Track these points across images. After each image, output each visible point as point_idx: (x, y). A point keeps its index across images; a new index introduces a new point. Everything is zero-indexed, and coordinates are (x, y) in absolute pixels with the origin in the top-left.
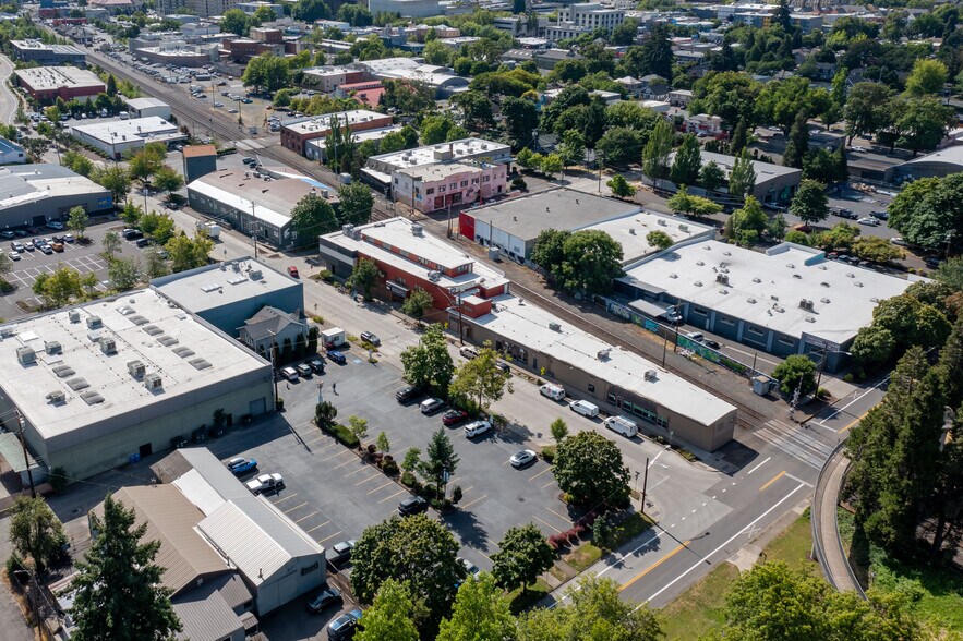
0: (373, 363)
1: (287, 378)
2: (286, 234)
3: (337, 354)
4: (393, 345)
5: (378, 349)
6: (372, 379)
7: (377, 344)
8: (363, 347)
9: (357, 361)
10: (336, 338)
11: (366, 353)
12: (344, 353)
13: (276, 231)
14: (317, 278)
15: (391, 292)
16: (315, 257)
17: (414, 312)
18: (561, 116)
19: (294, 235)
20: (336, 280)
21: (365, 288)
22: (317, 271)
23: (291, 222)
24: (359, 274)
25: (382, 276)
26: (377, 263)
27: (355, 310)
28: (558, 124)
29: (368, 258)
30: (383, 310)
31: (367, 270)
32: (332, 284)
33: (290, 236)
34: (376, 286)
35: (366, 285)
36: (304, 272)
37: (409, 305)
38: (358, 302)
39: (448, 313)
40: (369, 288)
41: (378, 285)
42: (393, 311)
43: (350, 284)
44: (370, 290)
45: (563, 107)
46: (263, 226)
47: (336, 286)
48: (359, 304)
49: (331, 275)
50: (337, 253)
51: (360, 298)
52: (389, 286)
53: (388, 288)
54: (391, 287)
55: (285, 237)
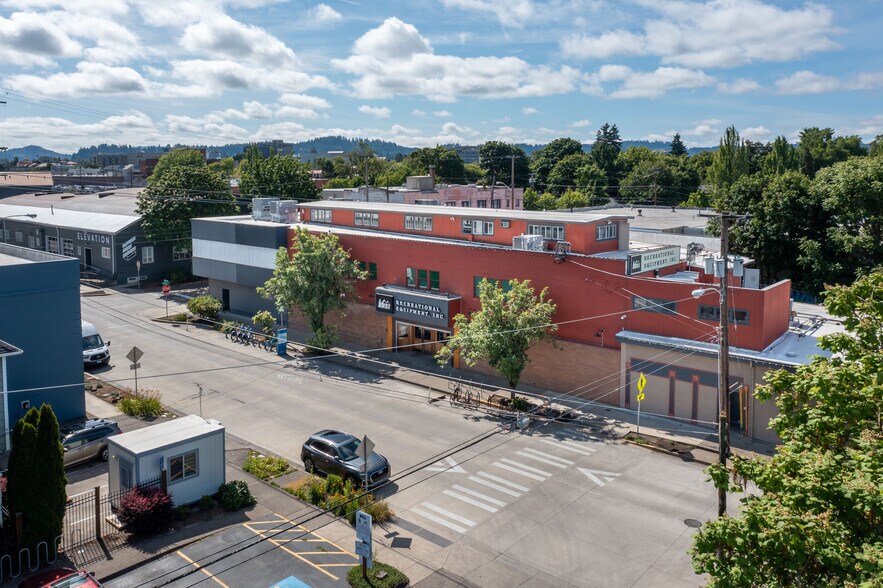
2: (128, 249)
4: (446, 481)
13: (105, 245)
14: (181, 320)
15: (390, 319)
16: (189, 291)
17: (496, 354)
18: (557, 166)
19: (149, 255)
20: (228, 320)
21: (311, 310)
22: (183, 309)
23: (140, 222)
24: (293, 269)
25: (363, 275)
26: (343, 241)
27: (280, 376)
28: (554, 175)
29: (317, 234)
30: (368, 372)
31: (317, 253)
32: (217, 328)
33: (138, 256)
34: (342, 307)
35: (313, 302)
36: (150, 311)
37: (473, 334)
38: (290, 358)
39: (623, 346)
40: (322, 311)
41: (349, 306)
42: (402, 372)
43: (266, 314)
44: (325, 323)
45: (554, 162)
46: (81, 243)
47: (227, 331)
48: (293, 363)
49: (217, 305)
50: (234, 247)
51: (295, 350)
52: (387, 298)
53: (382, 304)
54: (392, 301)
55: (124, 256)
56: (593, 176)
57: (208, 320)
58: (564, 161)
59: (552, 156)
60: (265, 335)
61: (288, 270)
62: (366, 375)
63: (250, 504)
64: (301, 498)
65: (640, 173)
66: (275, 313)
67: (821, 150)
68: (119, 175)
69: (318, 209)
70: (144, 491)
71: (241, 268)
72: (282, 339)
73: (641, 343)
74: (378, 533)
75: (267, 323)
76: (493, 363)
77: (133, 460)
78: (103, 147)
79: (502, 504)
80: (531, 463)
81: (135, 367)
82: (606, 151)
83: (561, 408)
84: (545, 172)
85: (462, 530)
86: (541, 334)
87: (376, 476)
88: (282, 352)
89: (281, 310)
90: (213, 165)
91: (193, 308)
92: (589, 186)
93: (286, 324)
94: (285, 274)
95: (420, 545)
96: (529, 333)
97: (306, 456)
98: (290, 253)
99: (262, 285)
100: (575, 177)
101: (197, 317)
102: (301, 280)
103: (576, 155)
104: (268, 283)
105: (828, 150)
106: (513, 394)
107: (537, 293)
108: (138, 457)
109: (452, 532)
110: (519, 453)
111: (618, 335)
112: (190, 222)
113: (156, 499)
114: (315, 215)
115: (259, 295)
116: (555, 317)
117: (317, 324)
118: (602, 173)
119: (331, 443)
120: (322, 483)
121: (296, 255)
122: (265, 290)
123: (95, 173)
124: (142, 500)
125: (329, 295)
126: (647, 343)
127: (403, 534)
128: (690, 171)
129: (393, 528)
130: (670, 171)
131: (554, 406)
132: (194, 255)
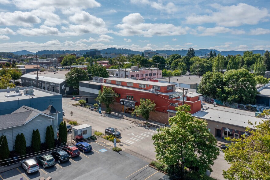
0: (117, 151)
1: (25, 171)
2: (63, 87)
3: (85, 144)
4: (131, 137)
5: (121, 140)
6: (118, 167)
7: (119, 136)
8: (107, 139)
9: (103, 150)
10: (84, 132)
11: (111, 144)
12: (91, 144)
13: (58, 86)
14: (77, 105)
15: (123, 106)
16: (78, 98)
17: (143, 114)
18: (174, 62)
19: (68, 89)
20: (88, 105)
21: (106, 104)
22: (77, 102)
23: (66, 81)
24: (102, 95)
25: (117, 96)
26: (113, 89)
27: (100, 118)
28: (173, 64)
29: (108, 87)
30: (118, 117)
31: (108, 92)
32: (85, 107)
33: (65, 89)
34: (113, 103)
35: (107, 102)
36: (70, 103)
37: (138, 110)
38: (102, 114)
39: (168, 113)
40: (109, 104)
41: (114, 103)
42: (125, 117)
43: (96, 104)
44: (109, 106)
45: (173, 61)
46: (52, 86)
47: (88, 108)
48: (103, 115)
49: (85, 102)
50: (89, 89)
51: (103, 112)
52: (122, 102)
53: (121, 103)
54: (123, 102)
55: (62, 89)
56: (182, 65)
57: (83, 105)
58: (175, 61)
59: (172, 59)
60: (96, 109)
61: (101, 95)
62: (117, 118)
63: (96, 139)
64: (105, 139)
65: (195, 65)
66: (98, 104)
67: (249, 58)
68: (52, 61)
69: (108, 80)
70: (79, 136)
71: (90, 94)
72: (100, 110)
73: (171, 112)
74: (117, 144)
75: (97, 106)
76: (143, 116)
77: (77, 131)
78: (45, 51)
79: (140, 140)
80: (147, 134)
81: (72, 115)
82: (187, 58)
83: (156, 125)
84: (170, 63)
85: (132, 144)
86: (152, 110)
87: (118, 135)
88: (100, 112)
89: (100, 103)
90: (78, 59)
91: (80, 102)
92: (181, 68)
93: (101, 106)
94: (101, 96)
95: (125, 146)
96: (150, 110)
97: (106, 132)
98: (102, 91)
99: (96, 98)
100: (178, 66)
101: (81, 105)
102: (104, 97)
103: (179, 59)
104: (97, 98)
105: (251, 58)
106: (147, 122)
107: (152, 102)
108: (78, 130)
109: (130, 144)
110: (145, 132)
111: (168, 110)
112: (78, 83)
113: (81, 137)
114: (107, 81)
115: (95, 100)
116: (155, 107)
117: (108, 107)
118: (185, 65)
119: (110, 130)
120: (109, 136)
121: (103, 92)
122: (97, 99)
123: (45, 61)
124: (79, 137)
125: (110, 101)
126: (172, 112)
127: (122, 144)
128: (210, 64)
129: (120, 143)
130: (203, 64)
131: (155, 124)
132: (80, 90)
